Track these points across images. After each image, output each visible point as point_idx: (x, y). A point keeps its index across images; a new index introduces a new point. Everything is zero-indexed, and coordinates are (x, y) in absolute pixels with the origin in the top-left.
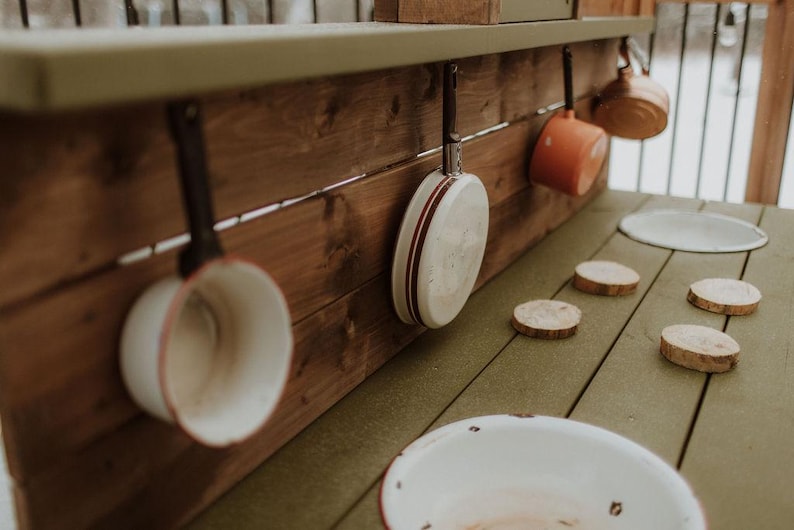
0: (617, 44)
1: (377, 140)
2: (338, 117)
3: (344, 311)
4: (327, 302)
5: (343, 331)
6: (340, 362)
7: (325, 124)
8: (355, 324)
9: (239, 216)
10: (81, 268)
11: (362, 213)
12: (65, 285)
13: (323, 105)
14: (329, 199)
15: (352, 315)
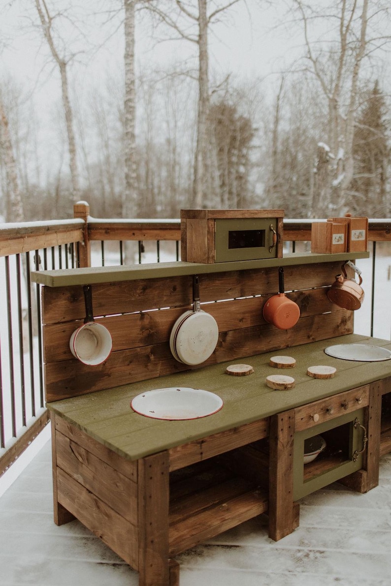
0: (341, 265)
1: (165, 298)
2: (147, 291)
3: (149, 350)
4: (141, 345)
5: (148, 357)
6: (146, 366)
7: (141, 293)
8: (154, 356)
9: (104, 316)
10: (63, 320)
11: (157, 320)
12: (59, 323)
13: (141, 287)
14: (143, 315)
15: (152, 352)
